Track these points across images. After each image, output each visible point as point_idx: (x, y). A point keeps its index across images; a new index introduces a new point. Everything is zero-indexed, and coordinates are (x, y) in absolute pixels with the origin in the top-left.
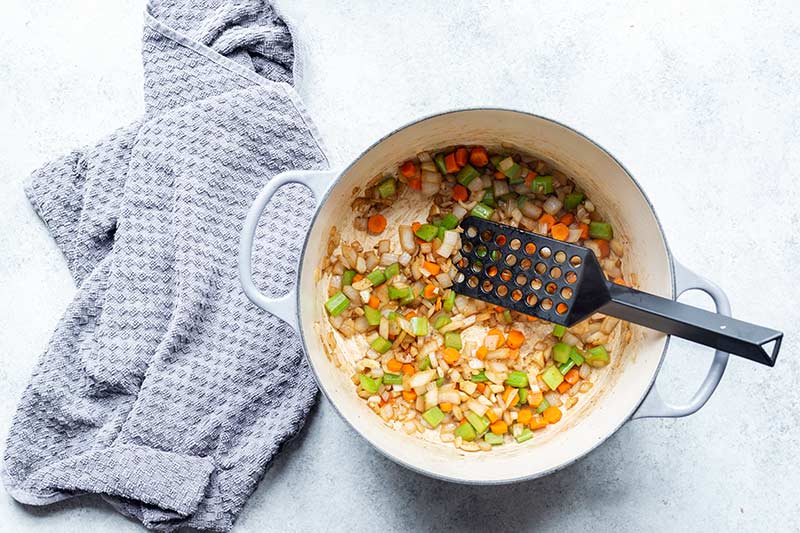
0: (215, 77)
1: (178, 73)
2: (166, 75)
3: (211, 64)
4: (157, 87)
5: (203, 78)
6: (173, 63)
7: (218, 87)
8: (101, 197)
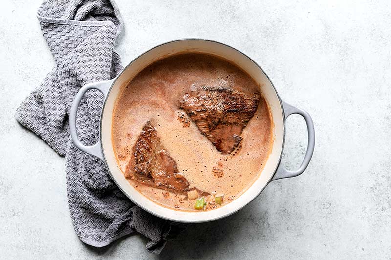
0: (81, 32)
1: (63, 38)
2: (58, 41)
3: (77, 27)
4: (56, 48)
5: (76, 35)
6: (59, 34)
7: (84, 36)
8: (52, 107)
